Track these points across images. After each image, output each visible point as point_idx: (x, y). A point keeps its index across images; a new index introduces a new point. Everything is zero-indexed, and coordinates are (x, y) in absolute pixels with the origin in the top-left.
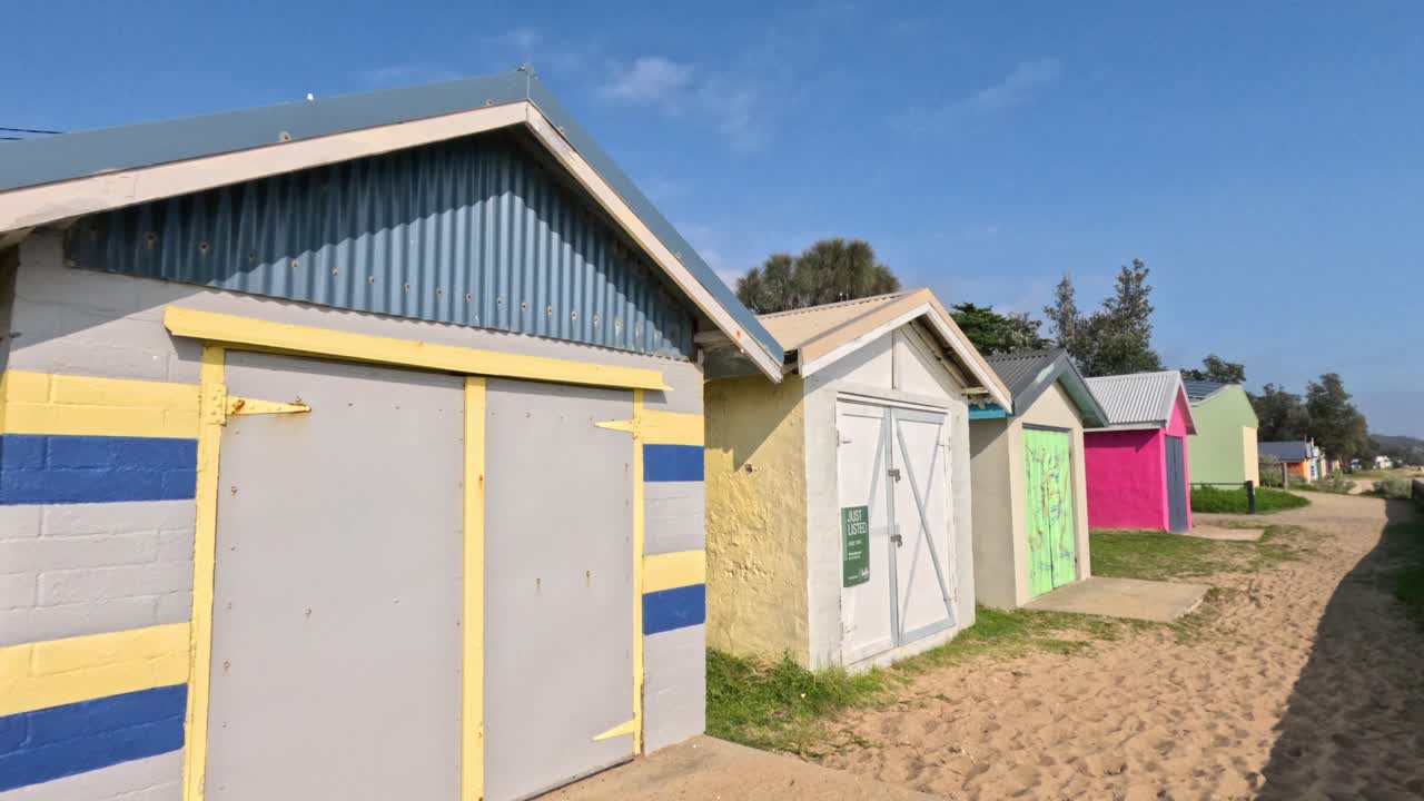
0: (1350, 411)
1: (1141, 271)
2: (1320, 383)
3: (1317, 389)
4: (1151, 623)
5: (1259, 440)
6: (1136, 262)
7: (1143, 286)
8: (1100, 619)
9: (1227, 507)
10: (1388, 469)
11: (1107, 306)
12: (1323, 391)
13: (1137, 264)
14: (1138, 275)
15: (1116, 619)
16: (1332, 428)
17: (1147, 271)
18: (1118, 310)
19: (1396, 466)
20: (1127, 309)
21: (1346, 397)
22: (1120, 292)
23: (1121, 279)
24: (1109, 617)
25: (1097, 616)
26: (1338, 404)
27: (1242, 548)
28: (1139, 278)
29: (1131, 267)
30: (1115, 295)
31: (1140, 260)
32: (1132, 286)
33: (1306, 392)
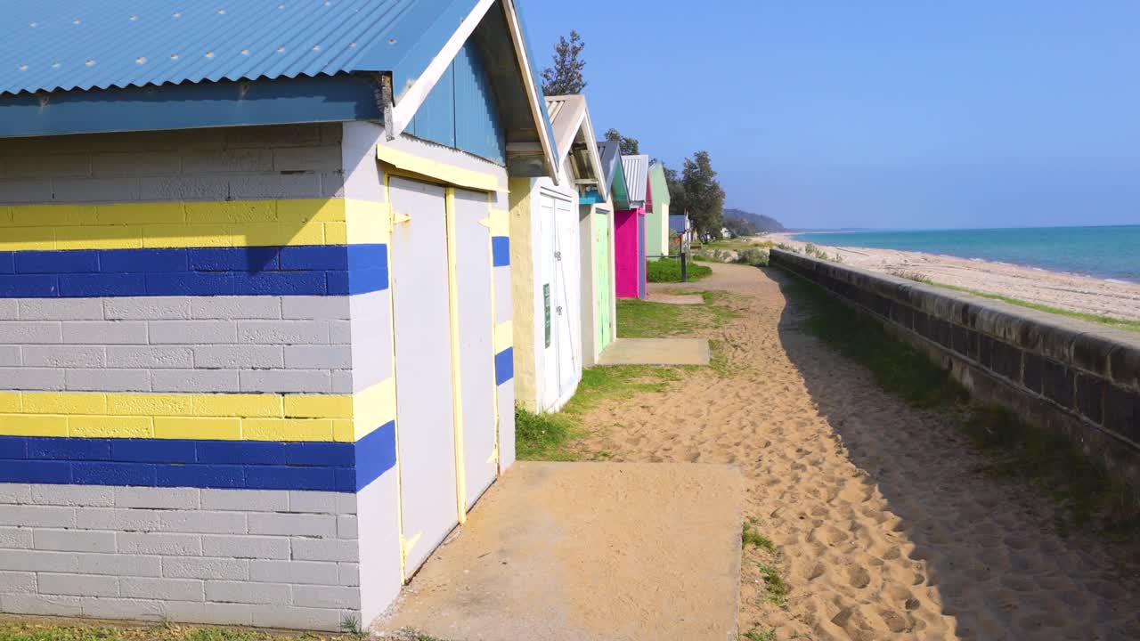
0: (715, 187)
1: (577, 44)
2: (693, 160)
3: (691, 166)
4: (697, 366)
5: (670, 214)
6: (573, 34)
7: (579, 59)
8: (660, 367)
9: (663, 277)
10: (727, 238)
11: (546, 76)
12: (696, 168)
13: (574, 37)
14: (574, 48)
15: (671, 366)
16: (700, 202)
17: (582, 45)
18: (554, 83)
19: (733, 237)
20: (563, 82)
21: (712, 174)
22: (557, 63)
23: (558, 50)
24: (666, 365)
25: (657, 365)
26: (706, 180)
27: (699, 309)
28: (575, 51)
29: (568, 39)
30: (552, 65)
31: (577, 32)
32: (568, 58)
33: (683, 168)
